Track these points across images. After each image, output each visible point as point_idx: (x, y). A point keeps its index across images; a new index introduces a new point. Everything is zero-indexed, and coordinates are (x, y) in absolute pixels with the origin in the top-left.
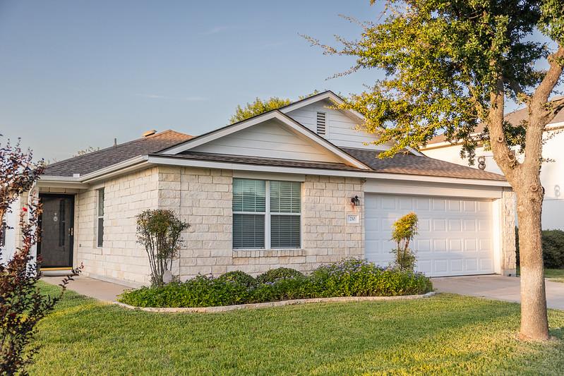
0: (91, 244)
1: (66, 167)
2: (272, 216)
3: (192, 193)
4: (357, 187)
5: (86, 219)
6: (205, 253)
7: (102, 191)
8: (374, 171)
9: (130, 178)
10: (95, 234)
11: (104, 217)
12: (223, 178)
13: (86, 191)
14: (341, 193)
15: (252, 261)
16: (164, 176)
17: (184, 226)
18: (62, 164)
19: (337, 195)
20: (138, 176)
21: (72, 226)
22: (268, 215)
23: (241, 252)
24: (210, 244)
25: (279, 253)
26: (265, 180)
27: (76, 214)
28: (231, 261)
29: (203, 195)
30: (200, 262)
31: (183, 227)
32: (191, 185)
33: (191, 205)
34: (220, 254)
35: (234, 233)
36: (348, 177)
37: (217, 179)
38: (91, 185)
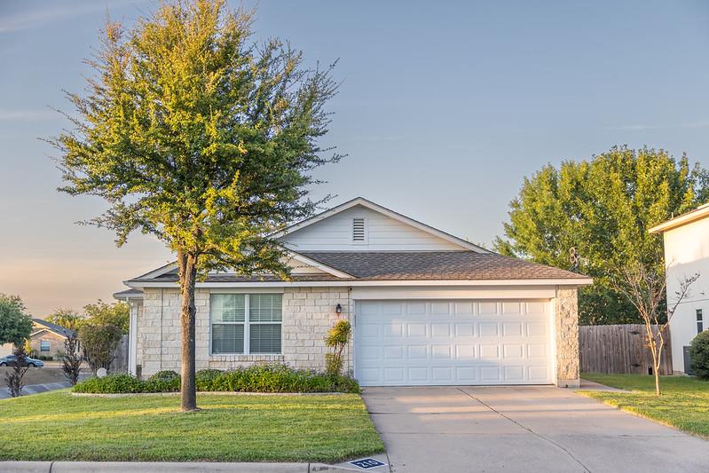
2: (251, 325)
3: (172, 308)
4: (344, 295)
8: (358, 278)
14: (324, 302)
16: (149, 295)
19: (320, 304)
22: (247, 324)
23: (216, 357)
25: (255, 357)
26: (244, 294)
28: (207, 364)
32: (172, 302)
33: (171, 318)
36: (332, 287)
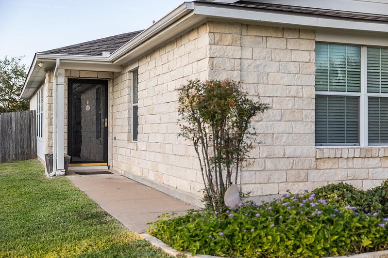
0: (125, 137)
1: (96, 46)
2: (370, 98)
3: (258, 62)
5: (120, 108)
6: (277, 151)
7: (135, 72)
9: (168, 48)
10: (129, 125)
11: (139, 104)
12: (302, 42)
13: (120, 74)
15: (343, 163)
16: (217, 37)
17: (258, 108)
18: (92, 43)
20: (179, 43)
21: (106, 116)
22: (364, 96)
23: (328, 150)
24: (284, 140)
25: (382, 151)
26: (359, 46)
27: (110, 103)
28: (314, 163)
29: (273, 67)
30: (269, 164)
31: (255, 109)
32: (256, 50)
33: (256, 81)
34: (298, 153)
35: (317, 123)
37: (293, 42)
38: (123, 66)
